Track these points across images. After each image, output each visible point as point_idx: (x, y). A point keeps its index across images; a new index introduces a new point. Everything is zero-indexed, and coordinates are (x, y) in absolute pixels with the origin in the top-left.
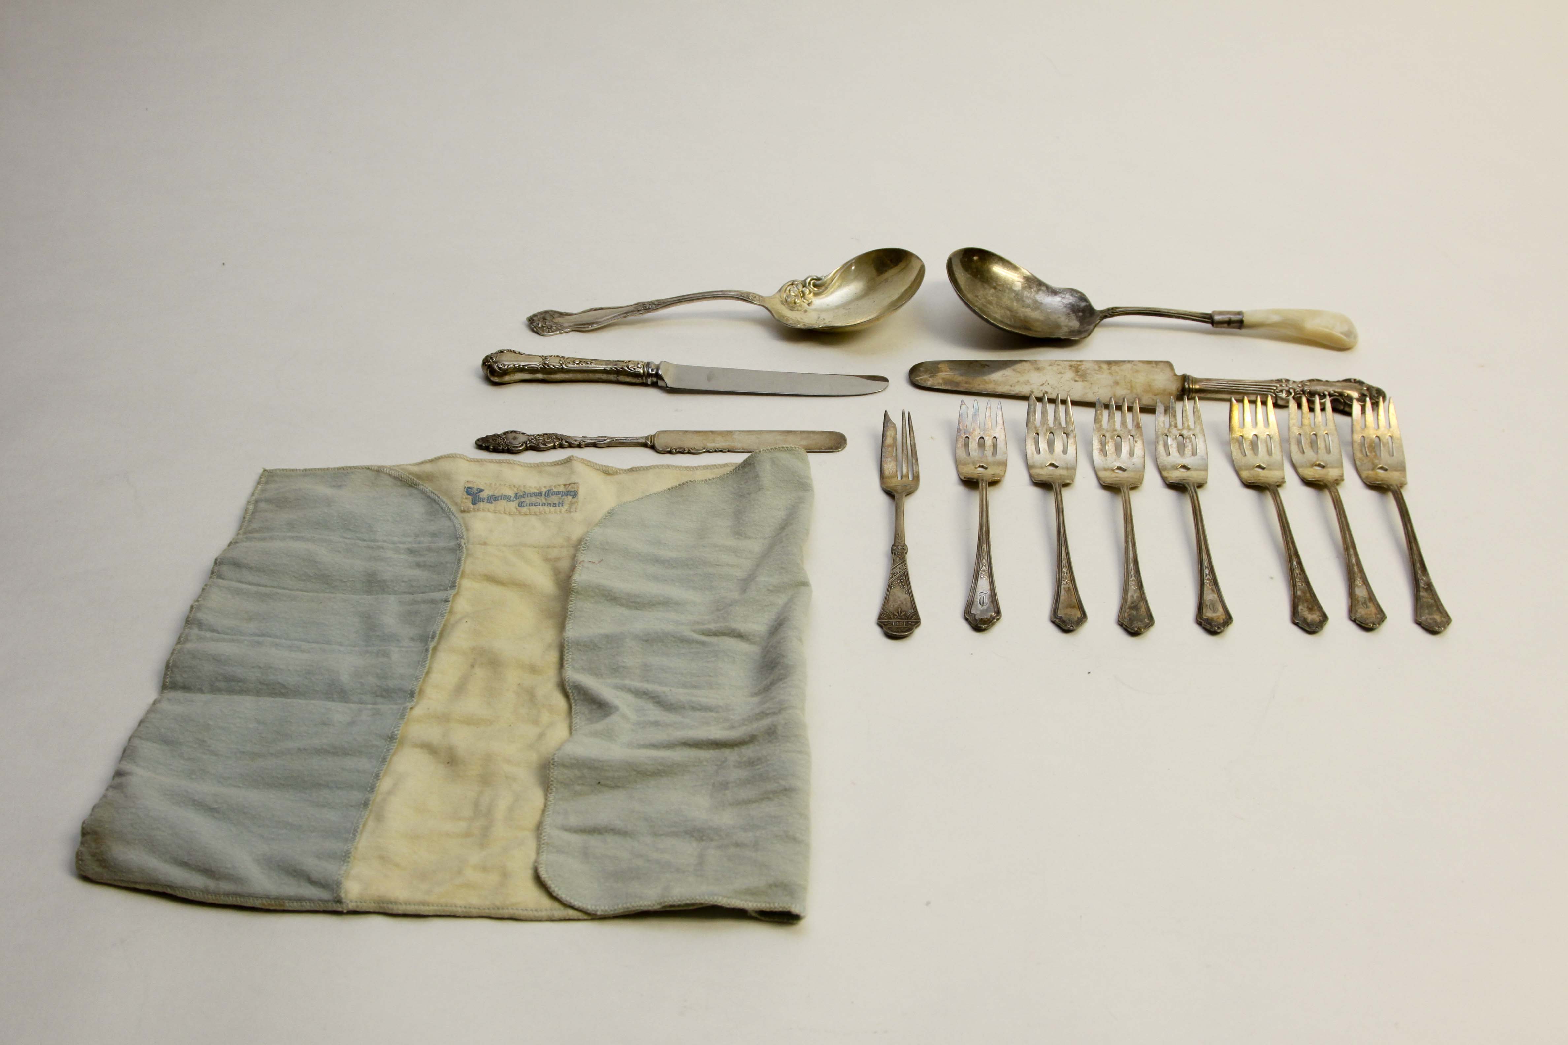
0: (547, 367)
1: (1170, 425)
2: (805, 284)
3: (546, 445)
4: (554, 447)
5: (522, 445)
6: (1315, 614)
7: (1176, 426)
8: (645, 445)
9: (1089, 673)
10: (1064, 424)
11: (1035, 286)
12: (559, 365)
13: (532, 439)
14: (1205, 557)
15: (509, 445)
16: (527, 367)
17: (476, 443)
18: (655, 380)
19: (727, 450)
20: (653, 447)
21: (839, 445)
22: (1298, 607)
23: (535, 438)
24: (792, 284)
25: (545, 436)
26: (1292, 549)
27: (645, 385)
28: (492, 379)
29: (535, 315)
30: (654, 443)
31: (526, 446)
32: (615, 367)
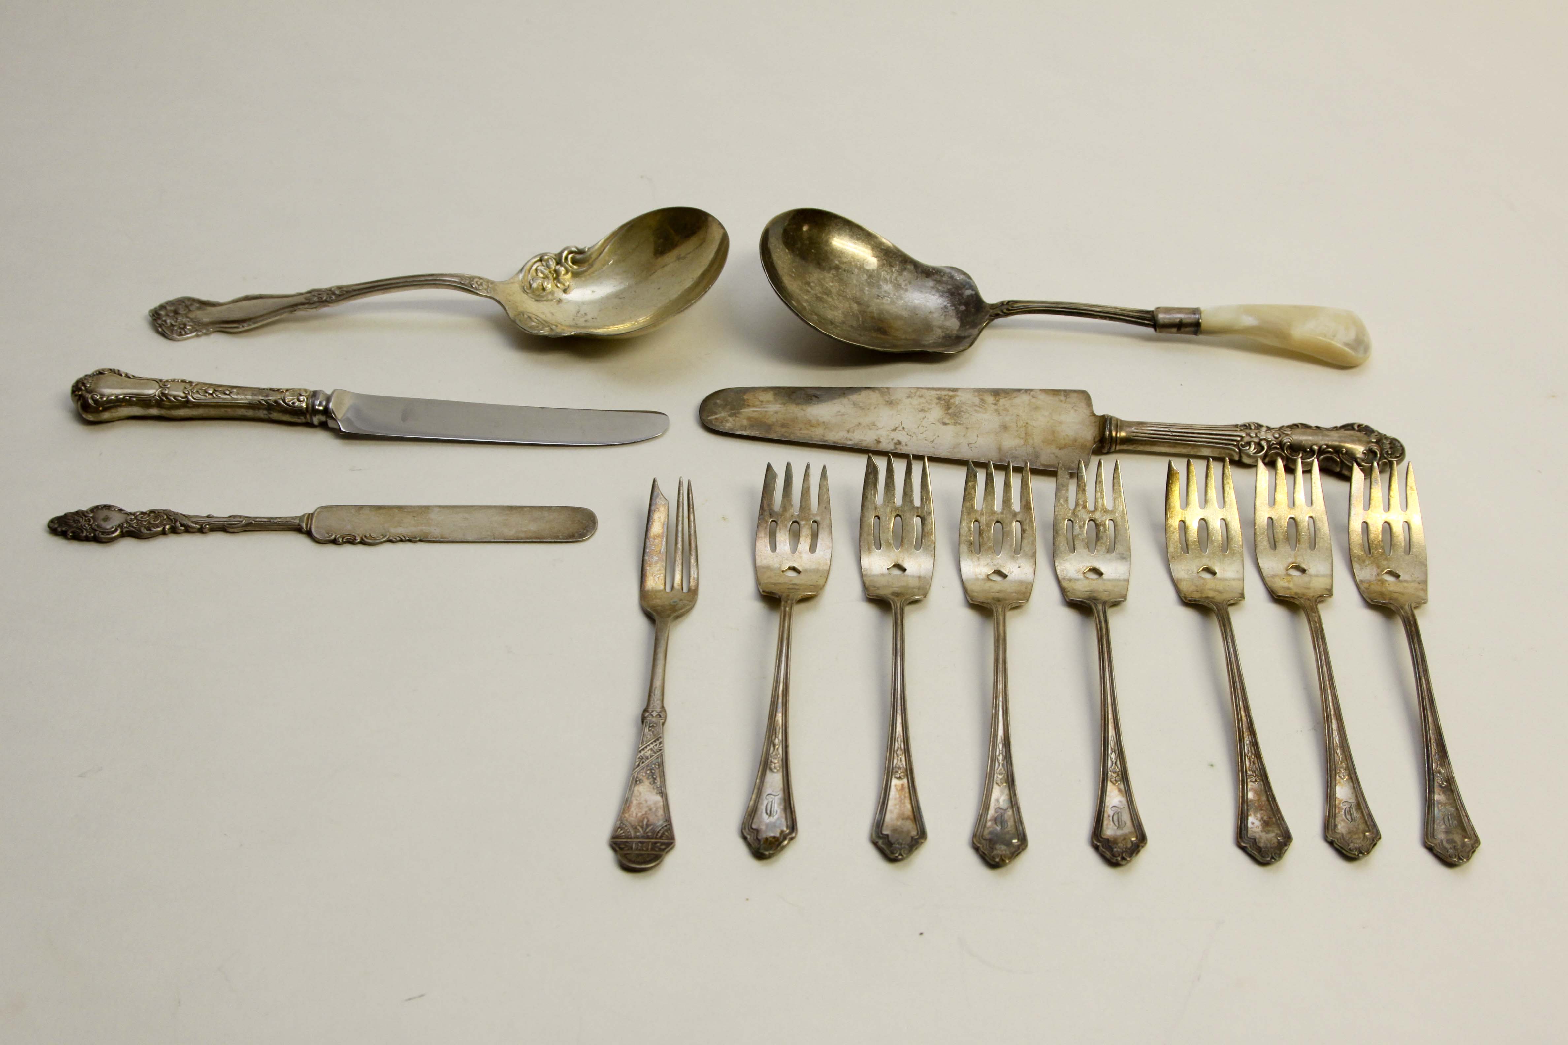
0: (164, 399)
1: (1077, 504)
2: (561, 259)
3: (151, 530)
4: (164, 533)
5: (116, 530)
6: (1273, 831)
7: (1085, 507)
8: (298, 529)
9: (921, 934)
10: (917, 503)
11: (897, 263)
12: (183, 395)
13: (131, 520)
14: (1111, 732)
15: (96, 530)
16: (134, 399)
17: (49, 526)
18: (323, 418)
19: (418, 539)
20: (309, 534)
21: (585, 531)
22: (1247, 819)
23: (136, 518)
24: (541, 260)
25: (152, 515)
26: (1244, 719)
27: (310, 425)
28: (84, 416)
29: (162, 307)
30: (310, 528)
31: (122, 532)
32: (266, 399)
